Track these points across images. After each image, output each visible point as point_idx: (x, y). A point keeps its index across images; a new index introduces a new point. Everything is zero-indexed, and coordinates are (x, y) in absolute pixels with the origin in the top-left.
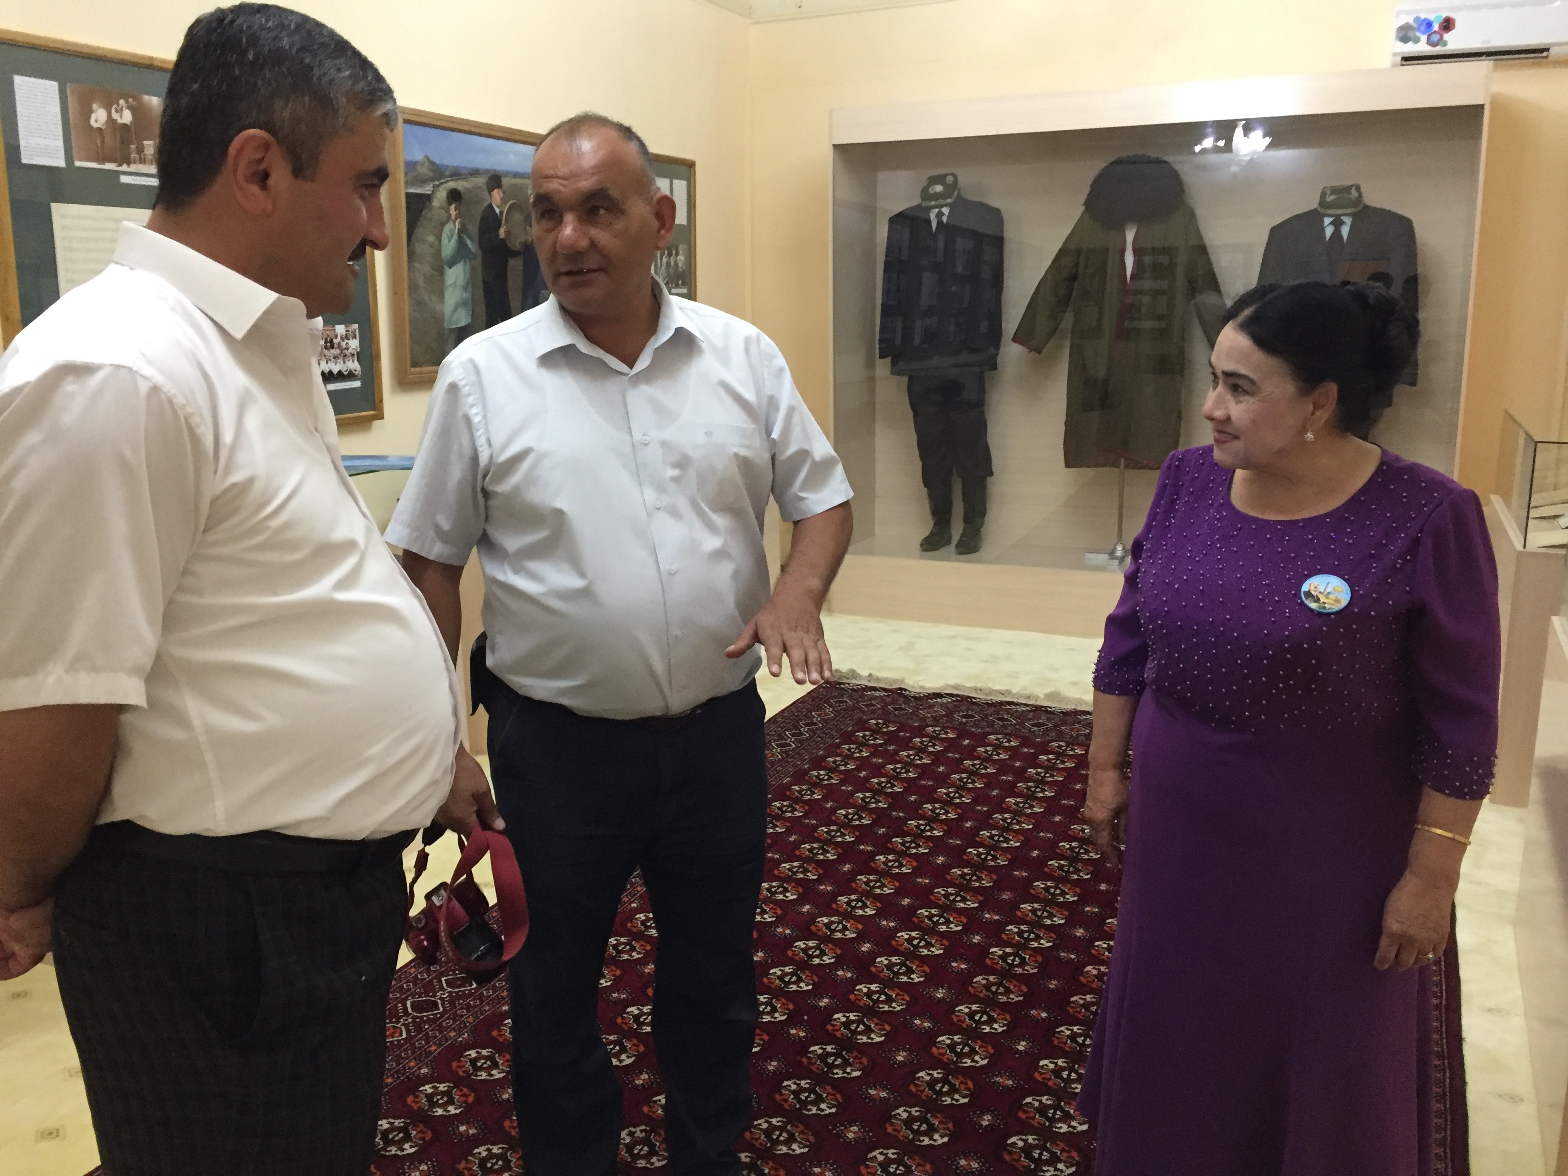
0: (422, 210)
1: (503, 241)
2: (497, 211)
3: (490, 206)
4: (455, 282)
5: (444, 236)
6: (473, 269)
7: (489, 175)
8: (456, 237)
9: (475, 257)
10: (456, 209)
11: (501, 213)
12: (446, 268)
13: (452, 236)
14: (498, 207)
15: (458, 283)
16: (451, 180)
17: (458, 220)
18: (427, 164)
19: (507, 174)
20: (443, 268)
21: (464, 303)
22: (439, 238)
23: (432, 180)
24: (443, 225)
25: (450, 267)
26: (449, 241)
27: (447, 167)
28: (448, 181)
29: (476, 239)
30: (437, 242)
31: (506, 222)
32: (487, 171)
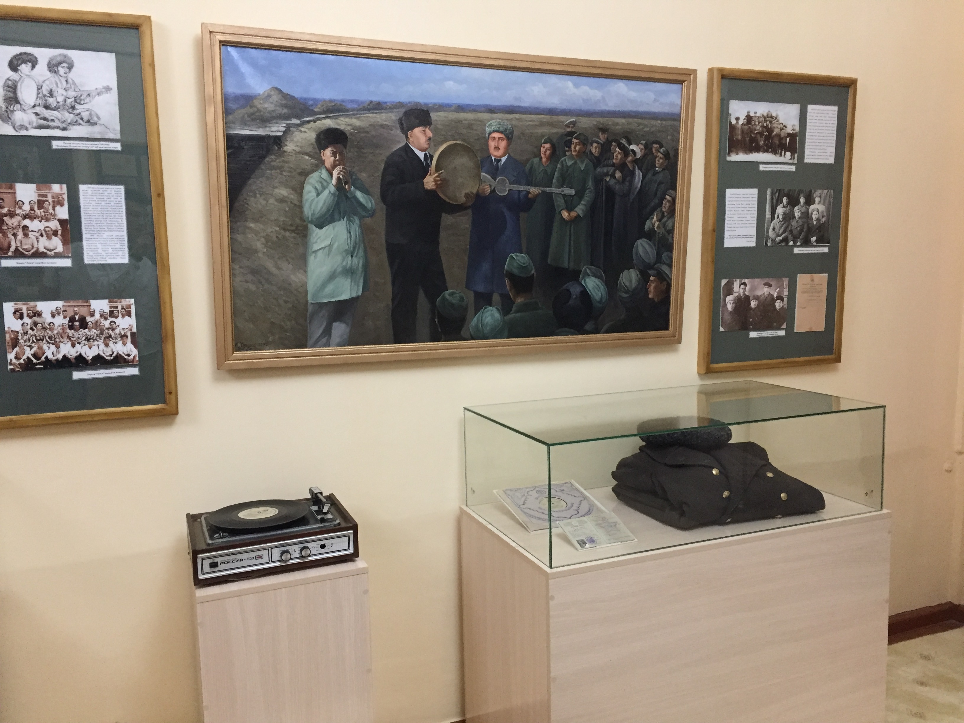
0: (263, 157)
1: (432, 193)
2: (421, 155)
3: (407, 149)
4: (330, 246)
5: (308, 188)
6: (365, 230)
7: (403, 110)
8: (332, 189)
9: (372, 214)
10: (334, 154)
11: (428, 157)
12: (312, 227)
13: (324, 188)
14: (422, 150)
15: (336, 245)
16: (324, 118)
17: (338, 168)
18: (275, 98)
19: (441, 107)
20: (306, 228)
21: (349, 272)
22: (299, 190)
23: (287, 117)
24: (305, 174)
25: (320, 227)
26: (318, 195)
27: (316, 101)
28: (319, 119)
29: (377, 190)
30: (293, 197)
31: (438, 168)
32: (400, 105)
